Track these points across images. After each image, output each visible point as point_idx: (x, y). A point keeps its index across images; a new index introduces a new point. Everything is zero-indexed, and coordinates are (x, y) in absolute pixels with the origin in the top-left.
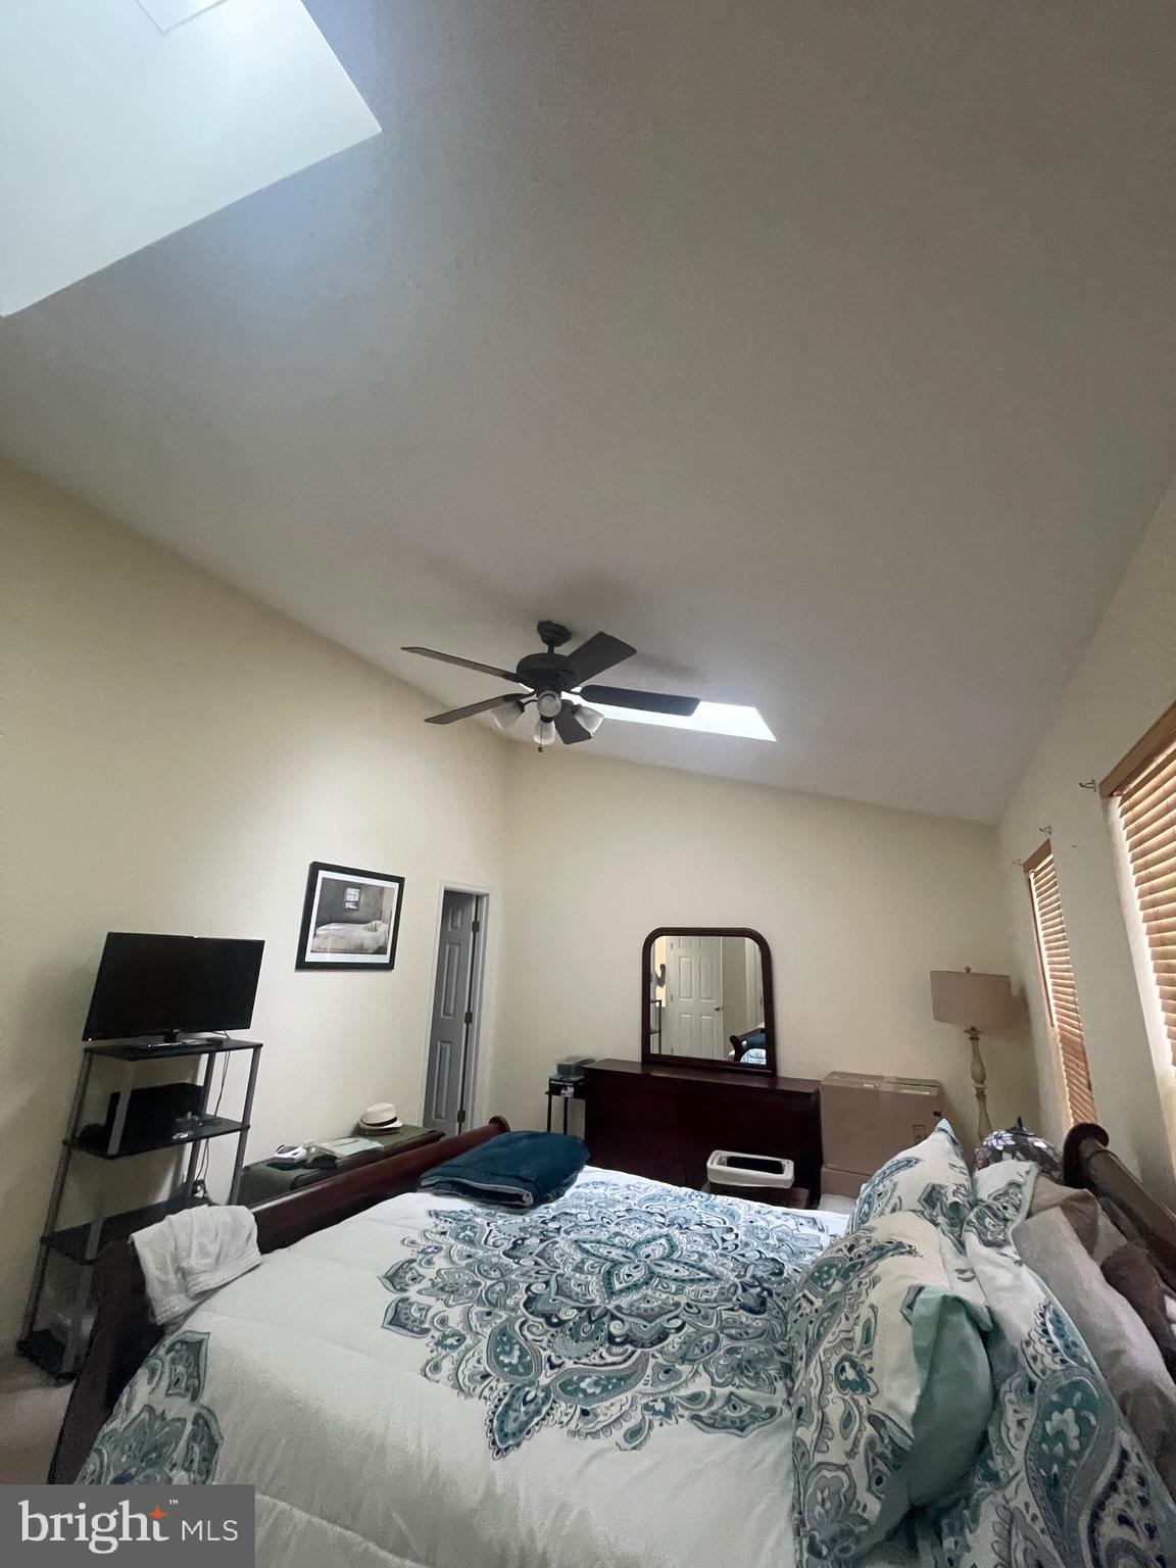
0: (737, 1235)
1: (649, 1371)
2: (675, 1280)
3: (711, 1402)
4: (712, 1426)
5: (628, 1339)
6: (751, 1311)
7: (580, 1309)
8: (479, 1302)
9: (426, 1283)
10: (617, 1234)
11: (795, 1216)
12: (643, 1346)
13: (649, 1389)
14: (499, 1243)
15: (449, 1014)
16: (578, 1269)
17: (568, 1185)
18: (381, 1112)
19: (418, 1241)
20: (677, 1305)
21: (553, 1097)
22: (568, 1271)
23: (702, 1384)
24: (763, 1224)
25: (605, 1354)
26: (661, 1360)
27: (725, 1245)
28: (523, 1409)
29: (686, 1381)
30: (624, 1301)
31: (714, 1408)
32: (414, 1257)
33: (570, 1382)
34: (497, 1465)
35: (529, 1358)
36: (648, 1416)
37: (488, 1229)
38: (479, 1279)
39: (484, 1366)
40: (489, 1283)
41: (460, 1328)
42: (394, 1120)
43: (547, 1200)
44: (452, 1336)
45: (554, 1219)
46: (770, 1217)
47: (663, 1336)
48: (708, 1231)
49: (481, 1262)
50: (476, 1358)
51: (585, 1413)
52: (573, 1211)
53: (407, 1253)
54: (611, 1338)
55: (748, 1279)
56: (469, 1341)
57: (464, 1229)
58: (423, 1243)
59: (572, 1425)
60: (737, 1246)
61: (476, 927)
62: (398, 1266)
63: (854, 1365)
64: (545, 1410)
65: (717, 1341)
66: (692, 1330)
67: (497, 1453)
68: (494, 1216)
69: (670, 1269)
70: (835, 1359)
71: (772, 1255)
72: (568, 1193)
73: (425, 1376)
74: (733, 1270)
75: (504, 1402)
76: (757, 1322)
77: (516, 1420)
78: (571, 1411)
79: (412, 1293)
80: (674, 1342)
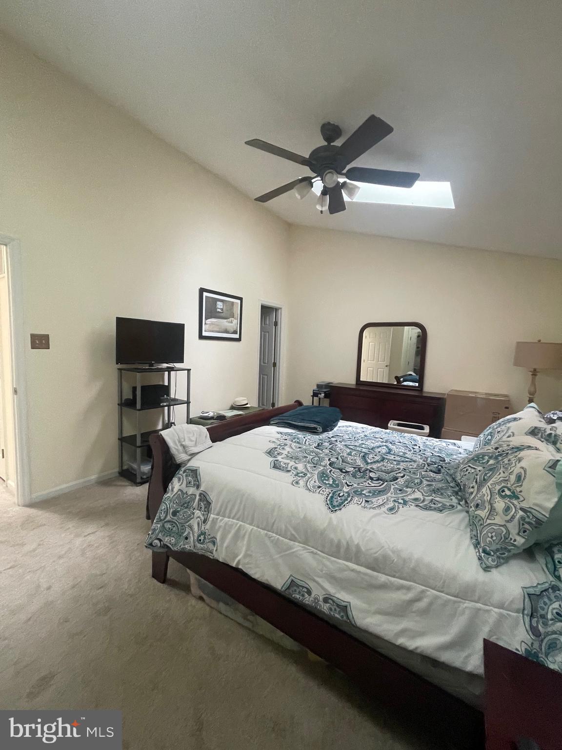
0: (419, 447)
1: (392, 490)
2: (395, 460)
3: (423, 501)
4: (426, 509)
5: (378, 479)
6: (434, 472)
7: (355, 468)
8: (309, 462)
9: (283, 456)
10: (363, 444)
11: (445, 442)
12: (387, 481)
13: (393, 495)
14: (311, 444)
15: (266, 363)
16: (349, 454)
17: (335, 426)
18: (242, 401)
19: (276, 441)
20: (399, 469)
21: (314, 397)
22: (345, 455)
23: (418, 495)
24: (431, 444)
25: (370, 483)
26: (396, 486)
27: (415, 450)
28: (339, 498)
29: (410, 494)
30: (375, 466)
31: (425, 503)
32: (277, 446)
33: (357, 491)
34: (333, 515)
35: (337, 482)
36: (396, 504)
37: (305, 440)
38: (306, 455)
39: (317, 484)
40: (311, 457)
41: (304, 470)
42: (247, 404)
43: (327, 431)
44: (301, 473)
45: (333, 437)
46: (433, 442)
47: (396, 479)
48: (405, 445)
49: (305, 450)
50: (313, 480)
51: (367, 501)
52: (341, 435)
53: (273, 446)
54: (371, 478)
55: (429, 461)
56: (309, 475)
57: (294, 438)
58: (278, 443)
59: (363, 504)
60: (420, 451)
61: (276, 324)
62: (270, 449)
63: (509, 490)
64: (349, 499)
65: (421, 482)
66: (408, 477)
67: (332, 511)
68: (306, 435)
69: (392, 457)
70: (498, 487)
71: (438, 455)
72: (335, 429)
73: (293, 485)
74: (421, 459)
75: (331, 495)
76: (439, 477)
77: (337, 502)
78: (361, 500)
79: (279, 458)
80: (401, 481)
